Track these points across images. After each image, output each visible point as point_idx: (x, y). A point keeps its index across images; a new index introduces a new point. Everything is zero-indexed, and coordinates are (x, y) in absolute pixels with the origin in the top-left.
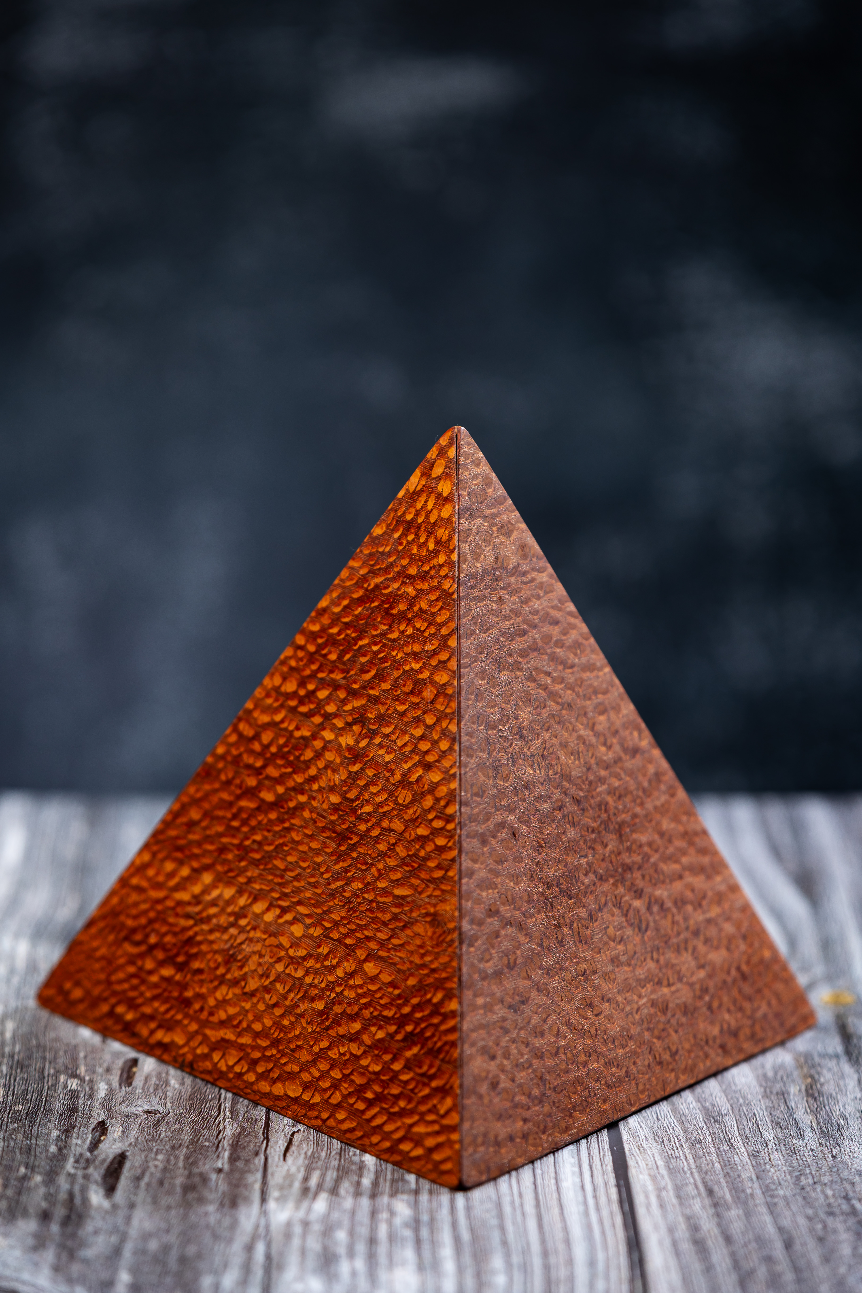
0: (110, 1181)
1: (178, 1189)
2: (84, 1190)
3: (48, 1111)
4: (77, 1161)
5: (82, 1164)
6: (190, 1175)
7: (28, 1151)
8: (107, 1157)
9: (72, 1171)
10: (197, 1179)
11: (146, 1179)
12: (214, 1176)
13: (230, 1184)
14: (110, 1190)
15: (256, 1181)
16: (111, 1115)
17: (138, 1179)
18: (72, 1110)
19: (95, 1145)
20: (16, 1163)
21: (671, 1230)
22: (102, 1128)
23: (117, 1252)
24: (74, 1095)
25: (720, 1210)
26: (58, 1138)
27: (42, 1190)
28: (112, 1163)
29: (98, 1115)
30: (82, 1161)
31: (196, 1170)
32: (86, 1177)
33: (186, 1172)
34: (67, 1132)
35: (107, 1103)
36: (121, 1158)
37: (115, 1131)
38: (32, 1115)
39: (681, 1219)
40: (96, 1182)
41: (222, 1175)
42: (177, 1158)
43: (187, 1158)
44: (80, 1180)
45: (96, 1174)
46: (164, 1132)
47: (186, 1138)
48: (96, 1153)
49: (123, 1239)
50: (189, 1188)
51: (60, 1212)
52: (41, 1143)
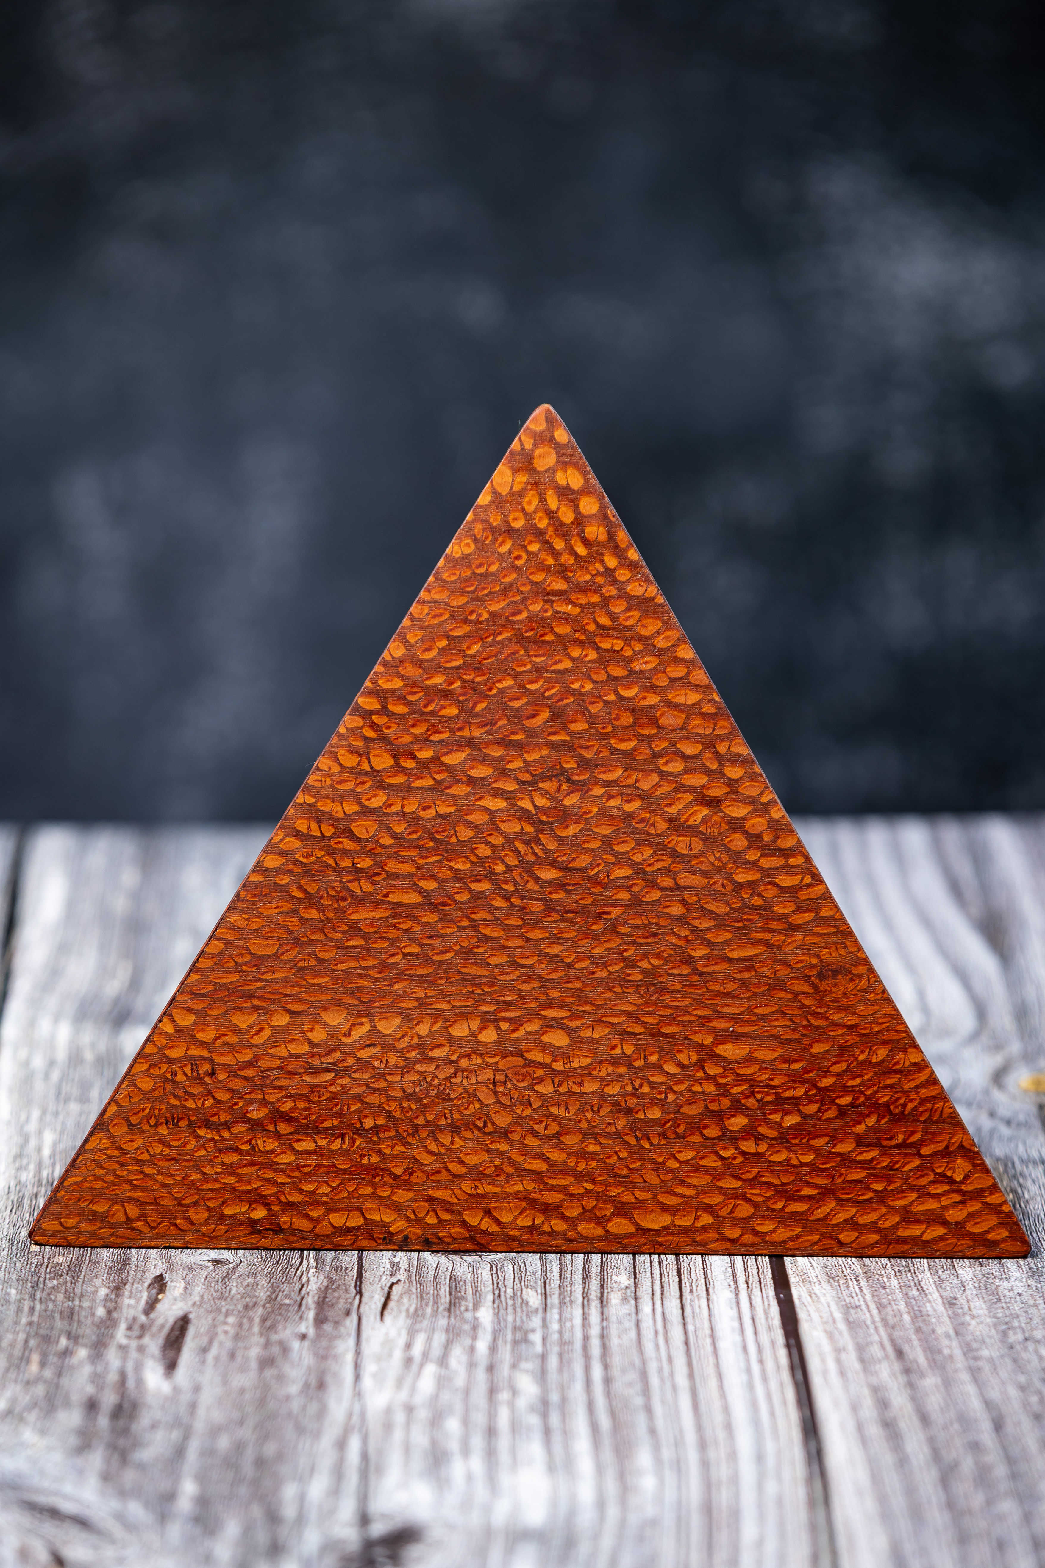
0: (171, 1354)
1: (254, 1364)
2: (139, 1367)
3: (94, 1263)
4: (129, 1328)
5: (136, 1332)
6: (267, 1345)
7: (70, 1315)
8: (166, 1321)
9: (124, 1341)
10: (275, 1350)
11: (214, 1351)
12: (296, 1345)
13: (316, 1355)
14: (171, 1366)
15: (347, 1350)
16: (170, 1267)
17: (205, 1350)
18: (123, 1262)
19: (151, 1306)
20: (55, 1333)
21: (855, 1408)
22: (160, 1283)
23: (180, 1452)
25: (913, 1378)
26: (107, 1298)
27: (87, 1369)
28: (172, 1329)
29: (155, 1265)
30: (136, 1327)
31: (274, 1338)
32: (141, 1349)
33: (262, 1340)
34: (117, 1289)
36: (183, 1323)
37: (176, 1287)
38: (74, 1269)
39: (866, 1392)
40: (153, 1356)
41: (306, 1343)
42: (251, 1320)
43: (263, 1320)
44: (133, 1355)
45: (154, 1344)
46: (235, 1288)
47: (262, 1294)
48: (152, 1316)
49: (187, 1436)
50: (266, 1362)
51: (109, 1399)
52: (86, 1304)
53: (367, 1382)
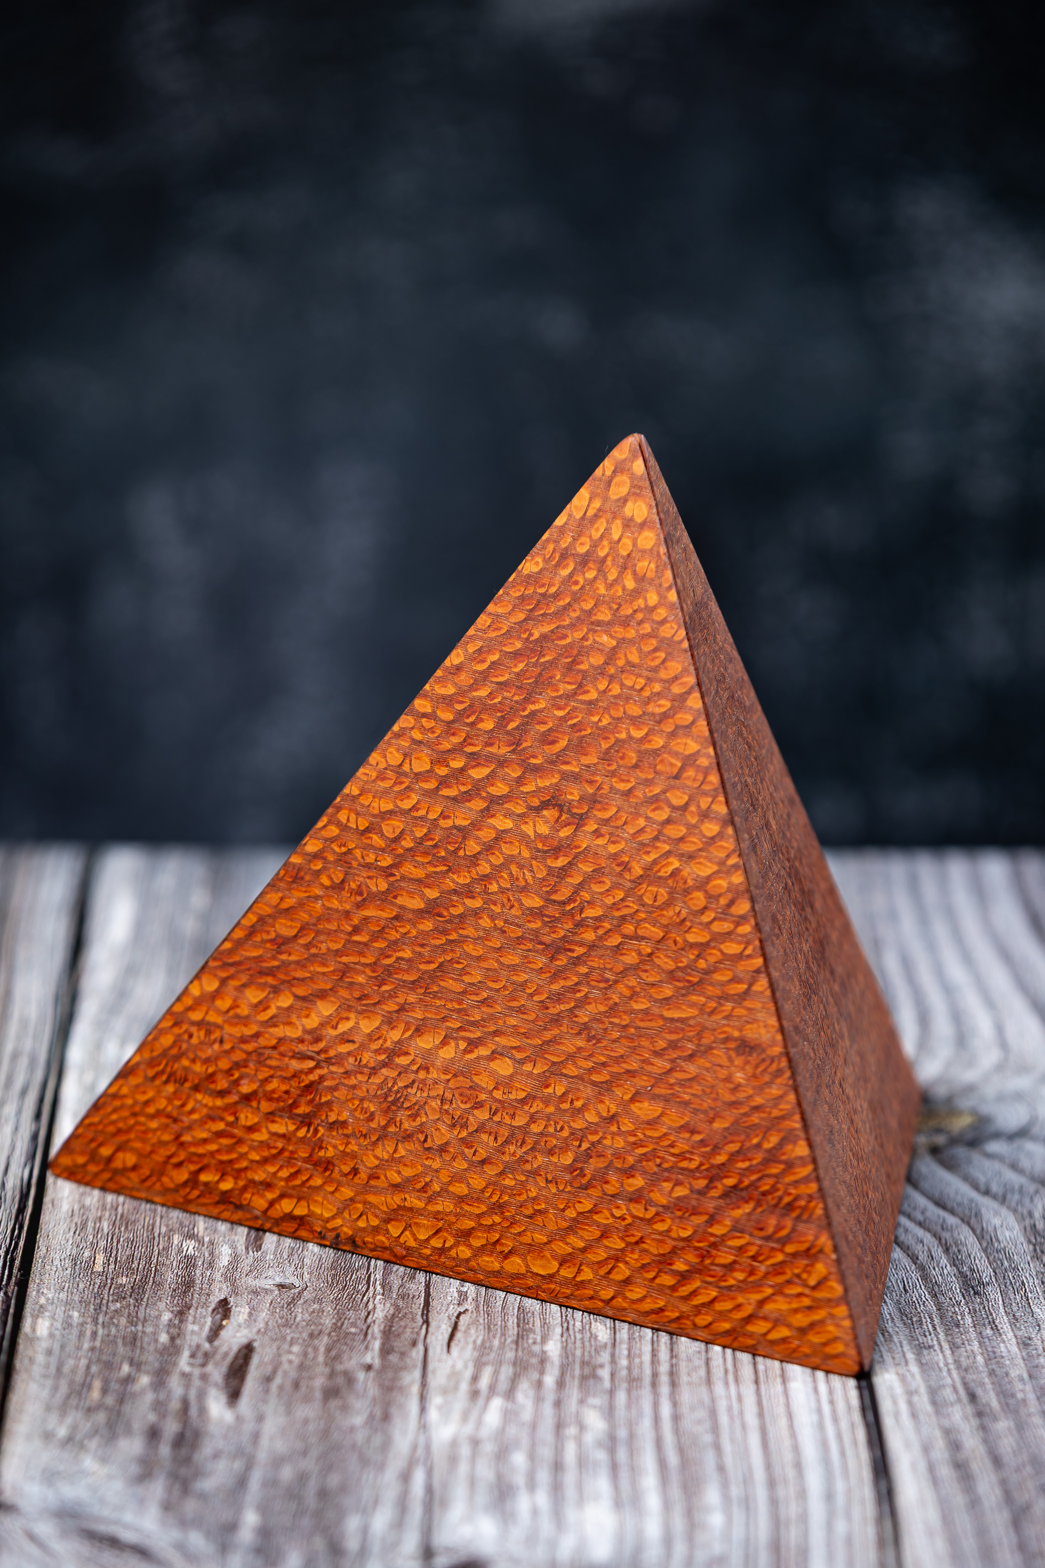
0: (234, 1383)
1: (318, 1395)
2: (202, 1396)
3: (158, 1285)
4: (193, 1356)
5: (199, 1360)
6: (332, 1375)
7: (133, 1341)
8: (230, 1349)
9: (187, 1369)
10: (340, 1380)
11: (278, 1380)
12: (361, 1376)
13: (381, 1386)
14: (234, 1395)
15: (412, 1383)
16: (235, 1292)
17: (268, 1379)
18: (188, 1284)
19: (215, 1332)
20: (118, 1359)
21: (926, 1449)
22: (224, 1308)
23: (242, 1482)
24: (189, 1262)
25: (987, 1420)
26: (170, 1324)
27: (149, 1397)
28: (236, 1357)
29: (220, 1291)
30: (200, 1355)
31: (339, 1367)
32: (204, 1377)
33: (327, 1370)
34: (181, 1314)
35: (230, 1276)
36: (247, 1351)
37: (240, 1312)
38: (138, 1290)
39: (938, 1434)
40: (216, 1385)
41: (372, 1374)
42: (316, 1349)
43: (329, 1350)
44: (197, 1382)
45: (217, 1373)
46: (300, 1314)
47: (328, 1322)
48: (216, 1343)
49: (249, 1466)
50: (331, 1393)
51: (171, 1428)
52: (149, 1329)
53: (433, 1415)
